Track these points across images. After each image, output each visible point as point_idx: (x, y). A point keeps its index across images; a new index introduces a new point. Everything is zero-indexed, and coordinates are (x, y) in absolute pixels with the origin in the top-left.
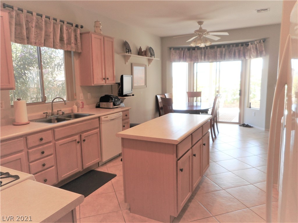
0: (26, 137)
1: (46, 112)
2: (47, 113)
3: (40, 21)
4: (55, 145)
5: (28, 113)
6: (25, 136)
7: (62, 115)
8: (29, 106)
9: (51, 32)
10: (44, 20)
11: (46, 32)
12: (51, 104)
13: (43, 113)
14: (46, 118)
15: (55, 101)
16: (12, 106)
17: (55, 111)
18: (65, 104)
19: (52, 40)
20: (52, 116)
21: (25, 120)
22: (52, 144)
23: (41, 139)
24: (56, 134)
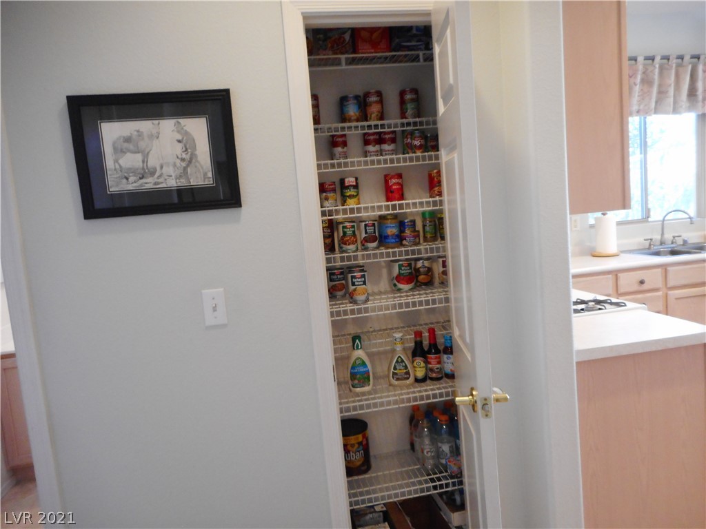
0: (616, 275)
1: (649, 237)
2: (651, 240)
3: (650, 68)
4: (667, 296)
5: (618, 238)
6: (616, 273)
7: (683, 245)
8: (621, 227)
9: (670, 85)
10: (657, 66)
11: (660, 86)
12: (661, 223)
13: (645, 240)
14: (649, 249)
15: (668, 218)
16: (592, 226)
17: (668, 236)
18: (692, 223)
19: (672, 99)
20: (661, 247)
21: (613, 249)
22: (660, 293)
23: (642, 282)
24: (670, 276)
